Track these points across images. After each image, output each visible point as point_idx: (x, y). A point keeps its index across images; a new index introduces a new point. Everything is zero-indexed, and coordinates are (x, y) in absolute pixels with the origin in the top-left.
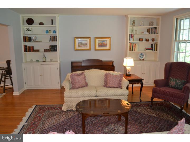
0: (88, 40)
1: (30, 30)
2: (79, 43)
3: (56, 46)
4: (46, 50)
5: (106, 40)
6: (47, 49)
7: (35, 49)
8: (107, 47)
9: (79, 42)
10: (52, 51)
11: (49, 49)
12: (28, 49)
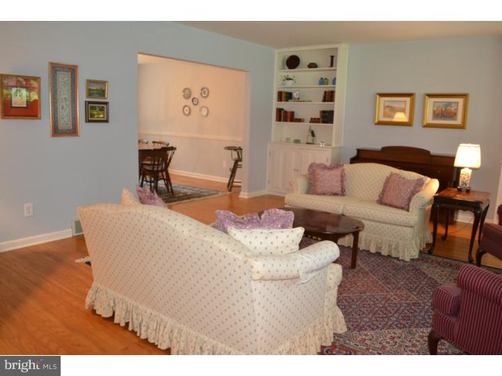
0: (408, 99)
1: (290, 79)
2: (385, 107)
3: (332, 113)
4: (313, 121)
5: (455, 102)
6: (315, 119)
7: (296, 116)
8: (456, 120)
9: (387, 104)
10: (324, 122)
11: (318, 119)
12: (283, 116)
